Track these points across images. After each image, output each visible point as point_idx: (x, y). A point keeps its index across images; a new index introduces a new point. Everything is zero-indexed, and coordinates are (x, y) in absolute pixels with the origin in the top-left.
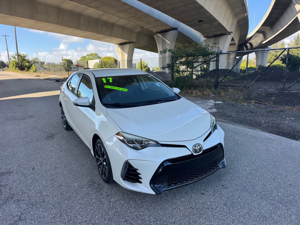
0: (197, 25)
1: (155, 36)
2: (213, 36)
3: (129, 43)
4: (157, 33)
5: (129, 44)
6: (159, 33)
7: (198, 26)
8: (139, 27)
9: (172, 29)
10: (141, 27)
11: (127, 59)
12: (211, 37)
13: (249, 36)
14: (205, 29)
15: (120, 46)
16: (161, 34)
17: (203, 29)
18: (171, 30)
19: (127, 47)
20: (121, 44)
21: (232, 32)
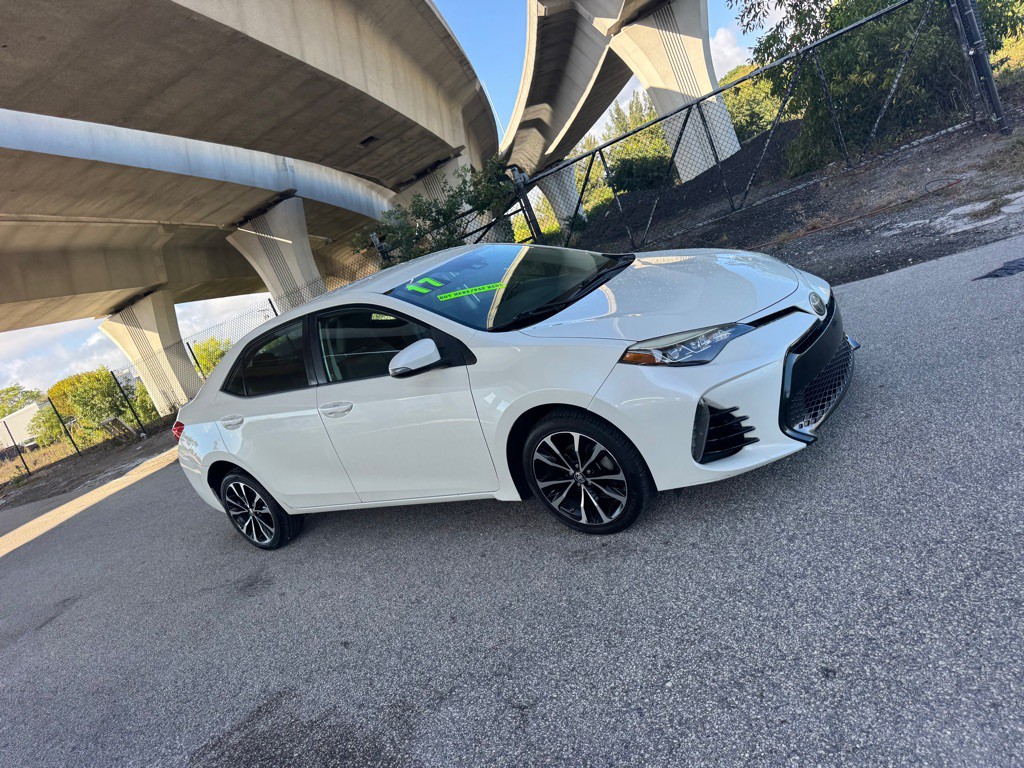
0: (360, 158)
1: (229, 239)
2: (414, 177)
3: (146, 294)
4: (234, 225)
5: (149, 297)
6: (242, 224)
7: (364, 160)
8: (161, 230)
9: (277, 198)
10: (169, 228)
11: (161, 347)
12: (410, 182)
13: (503, 147)
14: (386, 163)
15: (118, 316)
16: (249, 224)
17: (379, 165)
18: (277, 202)
19: (145, 309)
20: (117, 310)
21: (463, 147)
